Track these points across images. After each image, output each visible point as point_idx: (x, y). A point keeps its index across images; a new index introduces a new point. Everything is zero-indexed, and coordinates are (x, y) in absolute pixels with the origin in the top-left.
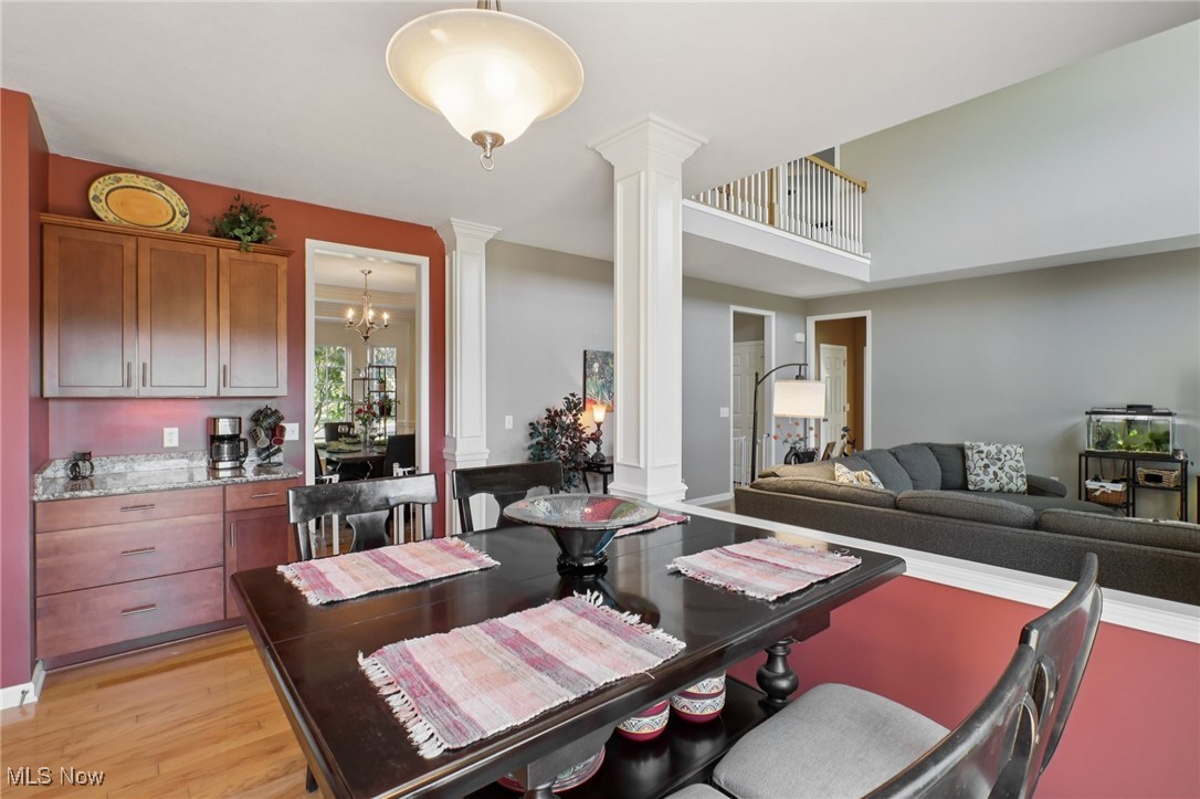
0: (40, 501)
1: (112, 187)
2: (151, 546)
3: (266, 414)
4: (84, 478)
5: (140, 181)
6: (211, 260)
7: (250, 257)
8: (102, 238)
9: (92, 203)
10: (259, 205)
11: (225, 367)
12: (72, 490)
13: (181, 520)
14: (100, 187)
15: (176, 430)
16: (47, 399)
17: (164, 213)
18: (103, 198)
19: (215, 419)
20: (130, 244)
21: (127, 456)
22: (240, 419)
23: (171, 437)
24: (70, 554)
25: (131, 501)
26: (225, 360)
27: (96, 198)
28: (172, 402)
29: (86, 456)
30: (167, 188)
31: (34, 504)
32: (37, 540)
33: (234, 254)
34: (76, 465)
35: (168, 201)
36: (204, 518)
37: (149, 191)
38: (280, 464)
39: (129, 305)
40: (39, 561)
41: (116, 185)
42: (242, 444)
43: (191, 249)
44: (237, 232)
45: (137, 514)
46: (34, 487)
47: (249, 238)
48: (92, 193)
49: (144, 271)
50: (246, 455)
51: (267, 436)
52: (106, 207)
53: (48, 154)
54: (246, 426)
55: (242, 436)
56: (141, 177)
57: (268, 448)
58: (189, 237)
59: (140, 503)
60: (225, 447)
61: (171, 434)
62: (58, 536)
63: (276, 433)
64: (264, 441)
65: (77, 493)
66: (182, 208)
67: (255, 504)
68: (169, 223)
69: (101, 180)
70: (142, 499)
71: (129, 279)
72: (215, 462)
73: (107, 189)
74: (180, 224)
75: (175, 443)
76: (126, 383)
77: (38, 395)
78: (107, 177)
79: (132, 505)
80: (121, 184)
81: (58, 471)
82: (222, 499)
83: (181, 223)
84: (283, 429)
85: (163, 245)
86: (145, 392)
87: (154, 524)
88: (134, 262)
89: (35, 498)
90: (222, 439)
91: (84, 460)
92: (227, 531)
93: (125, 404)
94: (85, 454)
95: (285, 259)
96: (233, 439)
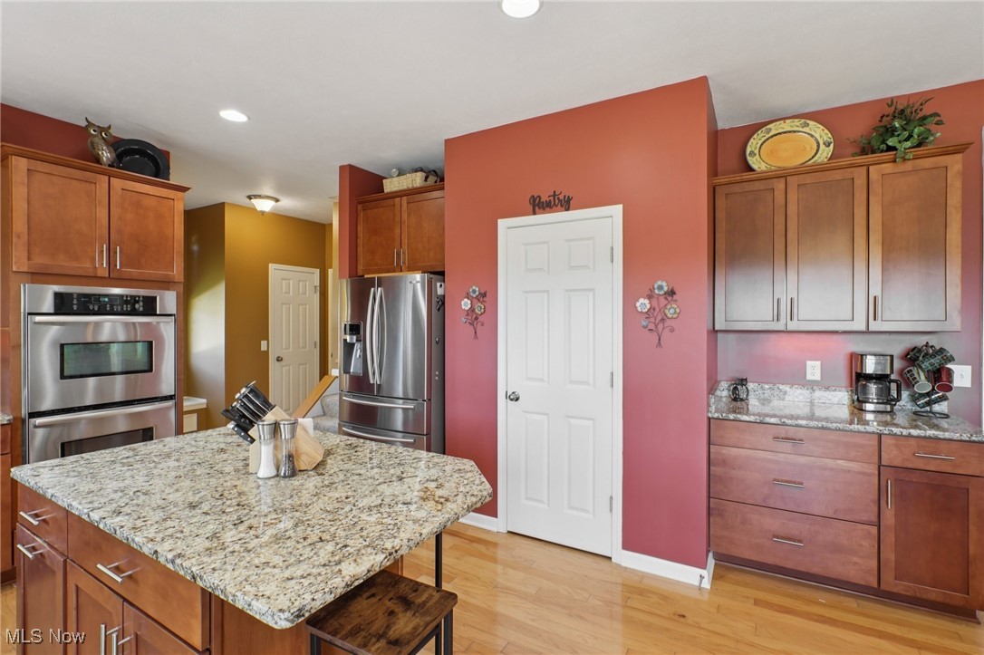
0: (714, 418)
1: (764, 139)
2: (800, 480)
3: (927, 354)
4: (742, 400)
5: (787, 126)
6: (860, 182)
7: (909, 166)
8: (757, 186)
9: (749, 158)
10: (918, 104)
11: (875, 297)
12: (734, 412)
13: (830, 463)
14: (755, 142)
15: (818, 363)
16: (717, 331)
17: (809, 148)
18: (756, 152)
19: (862, 356)
20: (780, 185)
21: (774, 384)
22: (892, 357)
23: (814, 370)
24: (734, 469)
25: (782, 431)
26: (876, 290)
27: (752, 154)
28: (814, 336)
29: (743, 382)
30: (811, 123)
31: (709, 419)
32: (711, 450)
33: (888, 168)
34: (736, 388)
35: (812, 136)
36: (855, 466)
37: (794, 132)
38: (947, 416)
39: (779, 245)
40: (711, 468)
41: (767, 136)
42: (893, 386)
43: (837, 175)
44: (891, 142)
45: (787, 446)
46: (709, 406)
47: (908, 144)
48: (748, 150)
49: (792, 209)
50: (899, 399)
51: (927, 378)
52: (759, 159)
53: (717, 131)
54: (897, 364)
55: (893, 377)
56: (788, 121)
57: (928, 394)
58: (835, 163)
59: (790, 435)
60: (873, 388)
61: (813, 368)
62: (725, 451)
63: (941, 377)
64: (923, 385)
65: (739, 416)
66: (826, 138)
67: (920, 464)
68: (813, 157)
69: (755, 136)
70: (792, 432)
71: (779, 219)
72: (861, 402)
73: (760, 142)
74: (825, 155)
75: (817, 377)
76: (775, 318)
77: (711, 328)
78: (759, 132)
79: (783, 436)
80: (771, 134)
81: (723, 392)
82: (877, 448)
83: (825, 153)
84: (950, 372)
85: (809, 179)
86: (792, 326)
87: (803, 460)
88: (784, 203)
89: (710, 415)
90: (869, 378)
91: (742, 385)
92: (883, 488)
93: (773, 336)
94: (742, 380)
95: (959, 157)
96: (880, 378)
